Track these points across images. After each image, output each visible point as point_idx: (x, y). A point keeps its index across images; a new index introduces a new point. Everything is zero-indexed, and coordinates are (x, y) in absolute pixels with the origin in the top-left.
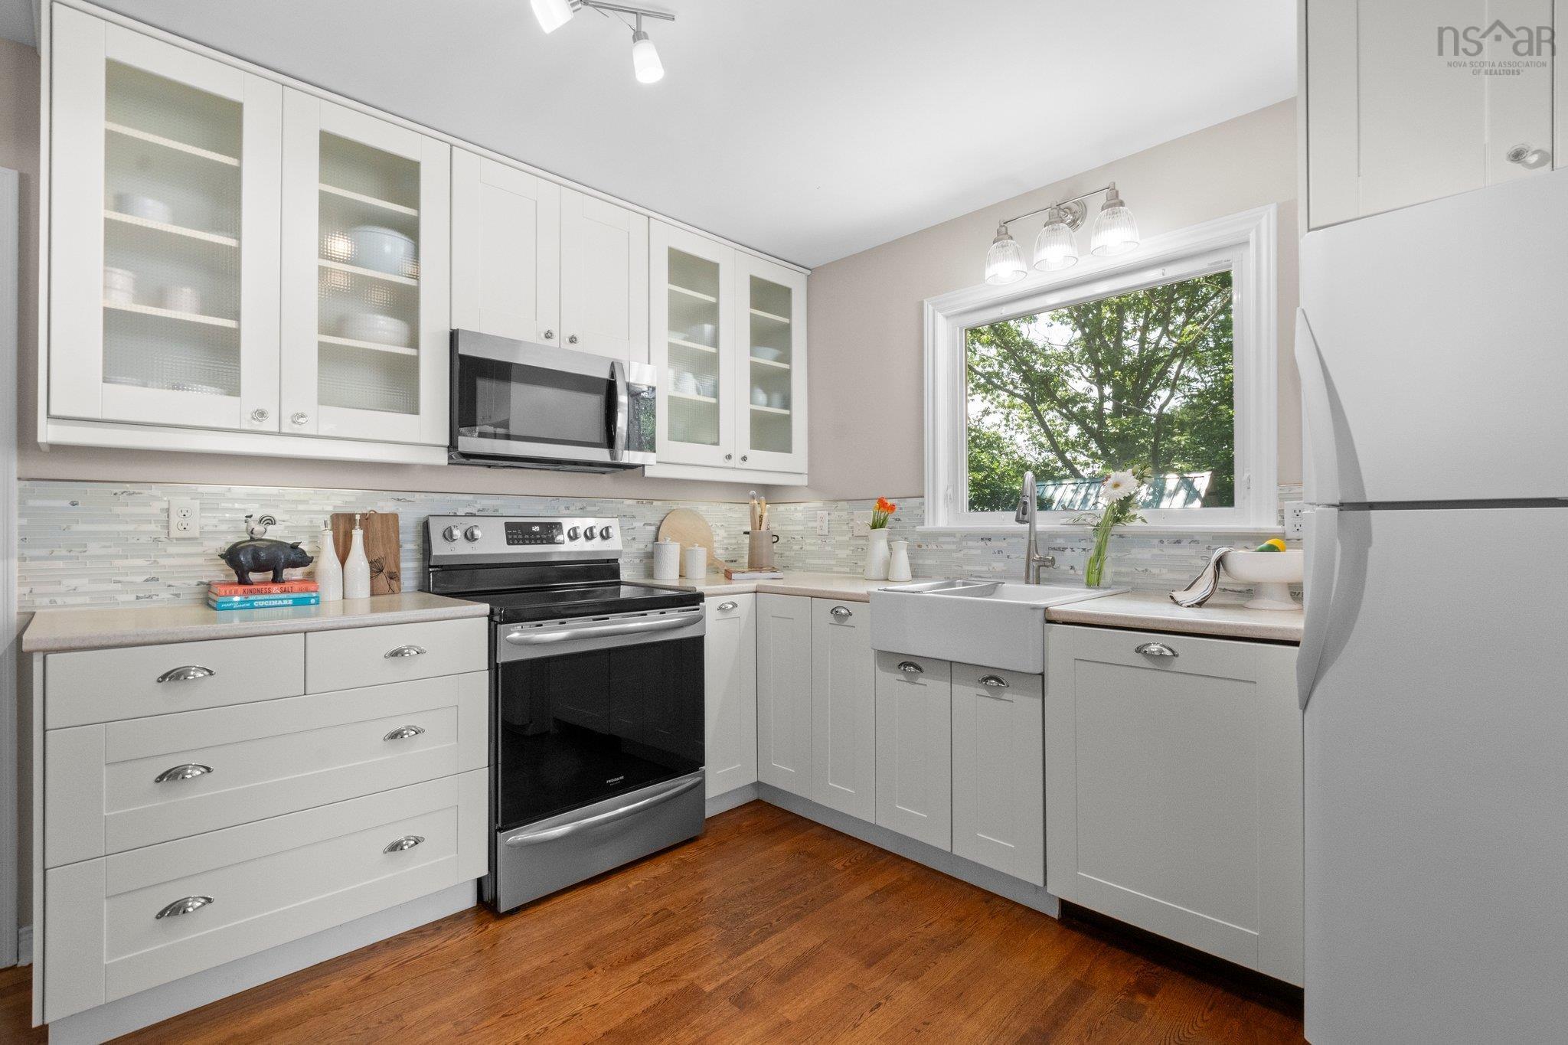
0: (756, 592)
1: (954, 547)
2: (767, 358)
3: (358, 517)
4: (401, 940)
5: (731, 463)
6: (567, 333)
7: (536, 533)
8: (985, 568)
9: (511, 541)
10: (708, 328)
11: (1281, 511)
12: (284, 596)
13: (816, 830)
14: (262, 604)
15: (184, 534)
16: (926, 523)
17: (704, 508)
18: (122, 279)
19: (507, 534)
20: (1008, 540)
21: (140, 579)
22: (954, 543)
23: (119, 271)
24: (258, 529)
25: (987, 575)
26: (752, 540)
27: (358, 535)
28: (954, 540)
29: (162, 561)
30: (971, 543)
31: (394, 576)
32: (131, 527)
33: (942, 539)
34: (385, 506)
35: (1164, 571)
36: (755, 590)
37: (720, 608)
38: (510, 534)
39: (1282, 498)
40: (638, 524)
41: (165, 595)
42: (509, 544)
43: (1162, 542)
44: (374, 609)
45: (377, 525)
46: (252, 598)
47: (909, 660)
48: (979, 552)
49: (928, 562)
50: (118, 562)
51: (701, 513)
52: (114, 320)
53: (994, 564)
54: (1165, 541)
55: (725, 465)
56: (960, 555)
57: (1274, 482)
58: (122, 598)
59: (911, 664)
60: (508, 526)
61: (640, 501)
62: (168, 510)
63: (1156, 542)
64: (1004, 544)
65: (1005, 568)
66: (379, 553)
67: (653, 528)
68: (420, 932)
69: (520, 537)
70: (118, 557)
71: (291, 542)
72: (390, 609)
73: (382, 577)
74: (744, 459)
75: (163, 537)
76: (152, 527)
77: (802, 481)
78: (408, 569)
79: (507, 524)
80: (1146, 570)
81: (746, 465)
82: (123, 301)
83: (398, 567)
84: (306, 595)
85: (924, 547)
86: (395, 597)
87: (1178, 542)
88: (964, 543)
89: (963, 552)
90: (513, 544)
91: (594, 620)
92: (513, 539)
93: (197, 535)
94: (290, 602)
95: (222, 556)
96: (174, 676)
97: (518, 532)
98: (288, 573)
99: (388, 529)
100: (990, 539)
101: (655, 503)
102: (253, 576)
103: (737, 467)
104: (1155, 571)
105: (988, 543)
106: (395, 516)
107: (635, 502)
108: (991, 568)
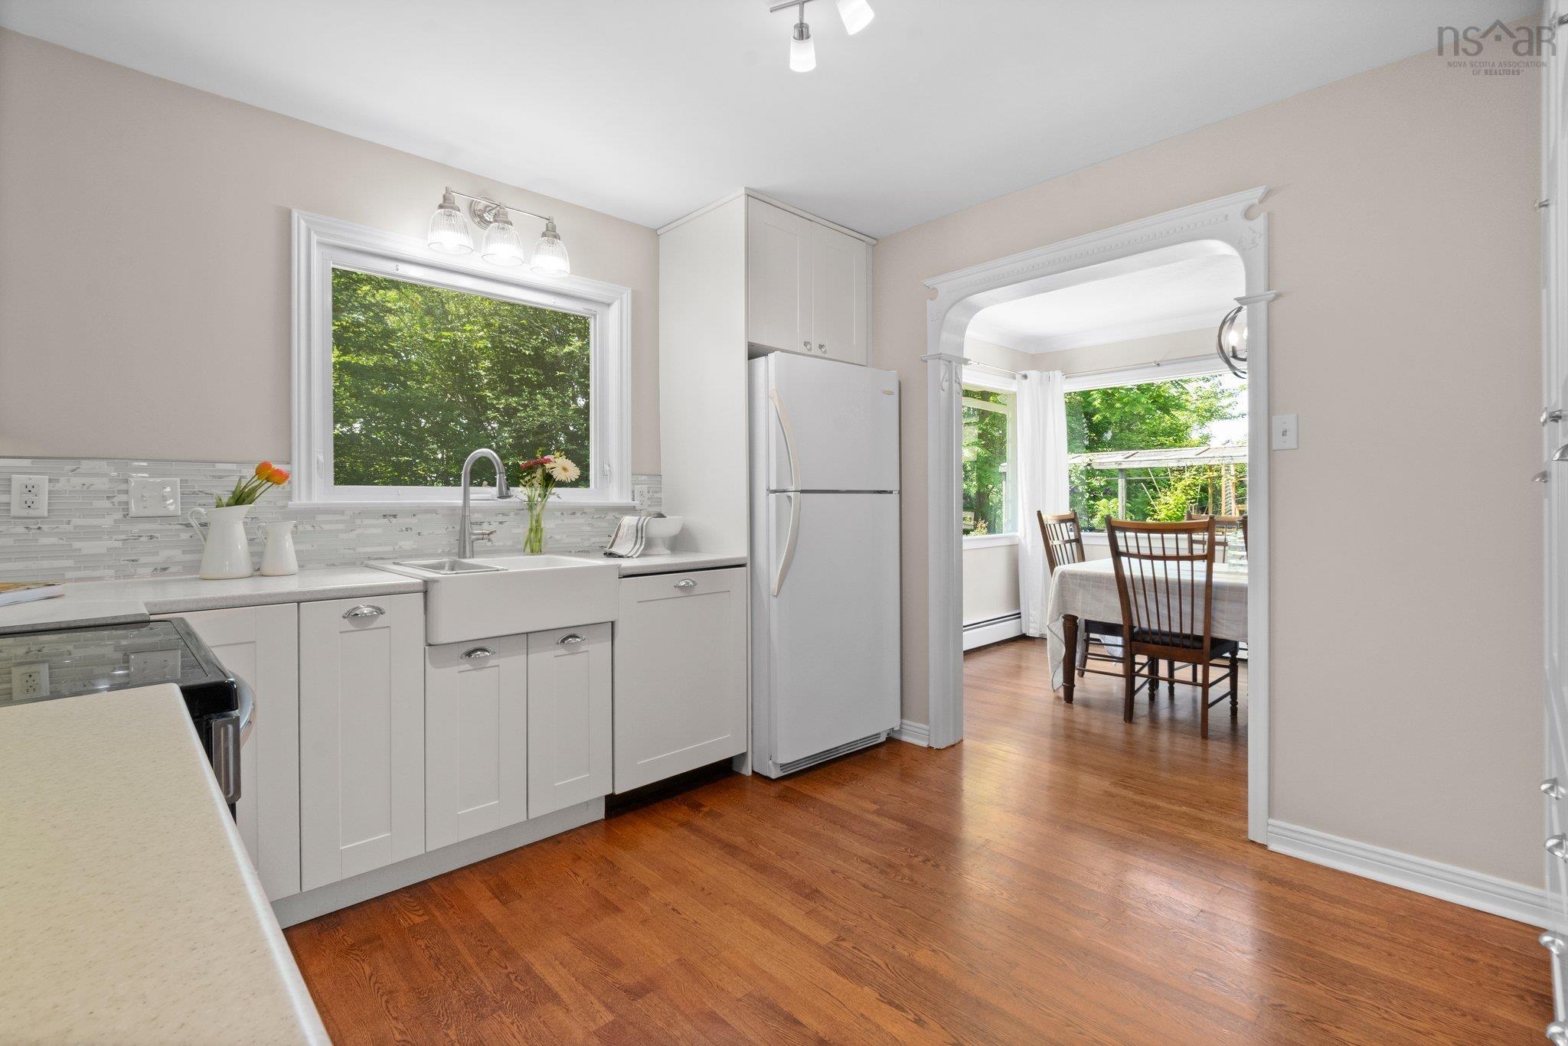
1: (341, 526)
8: (389, 548)
11: (633, 492)
16: (295, 497)
20: (417, 516)
25: (391, 556)
28: (342, 518)
30: (366, 522)
33: (320, 518)
35: (564, 536)
39: (633, 484)
43: (562, 514)
47: (471, 647)
48: (380, 531)
53: (401, 543)
54: (565, 513)
57: (630, 473)
59: (476, 650)
63: (558, 514)
64: (414, 520)
65: (414, 547)
80: (551, 537)
87: (574, 514)
88: (358, 522)
89: (356, 532)
100: (395, 516)
104: (558, 537)
105: (394, 520)
108: (397, 547)
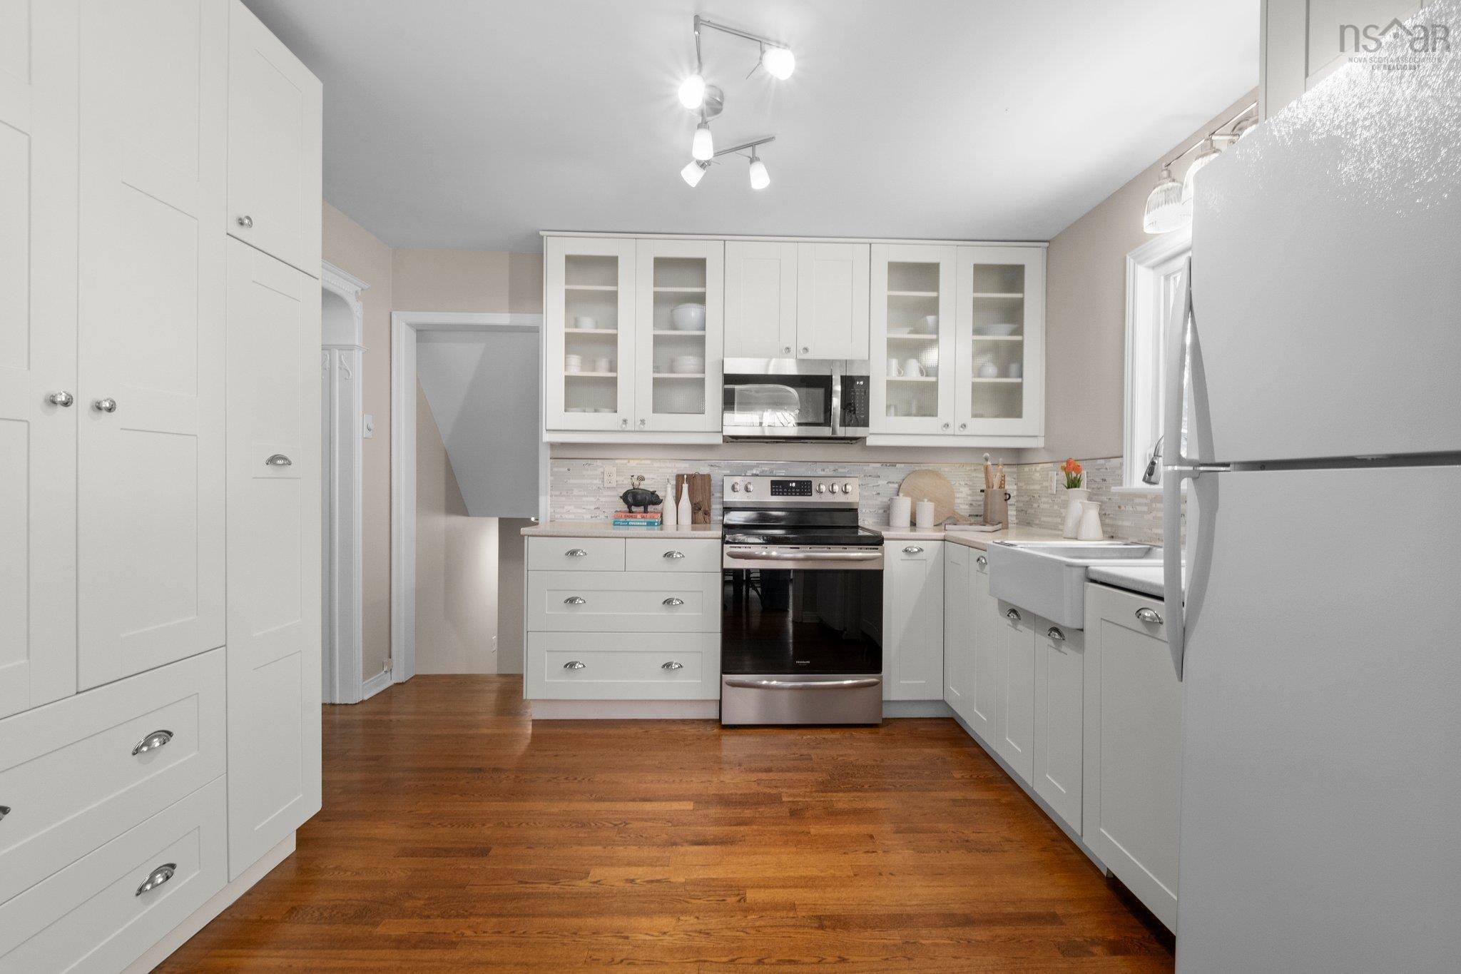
0: (944, 540)
2: (1001, 334)
3: (685, 476)
4: (674, 721)
5: (949, 431)
6: (801, 347)
7: (792, 488)
9: (773, 493)
10: (930, 319)
12: (643, 520)
13: (974, 750)
14: (632, 524)
15: (609, 485)
16: (1124, 484)
17: (946, 469)
18: (575, 360)
19: (772, 488)
21: (593, 507)
22: (1146, 504)
23: (574, 356)
24: (636, 483)
26: (986, 497)
27: (685, 486)
29: (601, 499)
31: (707, 513)
32: (589, 481)
34: (704, 470)
36: (943, 538)
37: (906, 551)
38: (775, 488)
40: (882, 482)
41: (602, 516)
42: (772, 494)
44: (693, 529)
45: (699, 481)
46: (628, 520)
47: (1011, 607)
49: (1126, 523)
50: (584, 499)
51: (943, 473)
52: (570, 381)
55: (944, 433)
56: (1149, 517)
58: (586, 517)
59: (1015, 612)
60: (773, 483)
61: (883, 464)
62: (603, 473)
66: (699, 498)
67: (896, 486)
68: (683, 721)
69: (781, 490)
70: (585, 496)
71: (651, 490)
72: (705, 529)
73: (701, 513)
74: (964, 426)
75: (601, 486)
76: (596, 481)
77: (1039, 443)
78: (716, 509)
79: (772, 481)
81: (966, 432)
82: (575, 371)
83: (709, 506)
84: (653, 520)
85: (1123, 508)
86: (708, 525)
90: (775, 495)
91: (791, 548)
92: (776, 492)
93: (615, 486)
94: (646, 524)
95: (621, 497)
96: (573, 553)
97: (779, 487)
98: (650, 508)
99: (704, 484)
101: (897, 465)
102: (634, 509)
103: (956, 434)
106: (709, 476)
107: (879, 465)
